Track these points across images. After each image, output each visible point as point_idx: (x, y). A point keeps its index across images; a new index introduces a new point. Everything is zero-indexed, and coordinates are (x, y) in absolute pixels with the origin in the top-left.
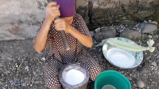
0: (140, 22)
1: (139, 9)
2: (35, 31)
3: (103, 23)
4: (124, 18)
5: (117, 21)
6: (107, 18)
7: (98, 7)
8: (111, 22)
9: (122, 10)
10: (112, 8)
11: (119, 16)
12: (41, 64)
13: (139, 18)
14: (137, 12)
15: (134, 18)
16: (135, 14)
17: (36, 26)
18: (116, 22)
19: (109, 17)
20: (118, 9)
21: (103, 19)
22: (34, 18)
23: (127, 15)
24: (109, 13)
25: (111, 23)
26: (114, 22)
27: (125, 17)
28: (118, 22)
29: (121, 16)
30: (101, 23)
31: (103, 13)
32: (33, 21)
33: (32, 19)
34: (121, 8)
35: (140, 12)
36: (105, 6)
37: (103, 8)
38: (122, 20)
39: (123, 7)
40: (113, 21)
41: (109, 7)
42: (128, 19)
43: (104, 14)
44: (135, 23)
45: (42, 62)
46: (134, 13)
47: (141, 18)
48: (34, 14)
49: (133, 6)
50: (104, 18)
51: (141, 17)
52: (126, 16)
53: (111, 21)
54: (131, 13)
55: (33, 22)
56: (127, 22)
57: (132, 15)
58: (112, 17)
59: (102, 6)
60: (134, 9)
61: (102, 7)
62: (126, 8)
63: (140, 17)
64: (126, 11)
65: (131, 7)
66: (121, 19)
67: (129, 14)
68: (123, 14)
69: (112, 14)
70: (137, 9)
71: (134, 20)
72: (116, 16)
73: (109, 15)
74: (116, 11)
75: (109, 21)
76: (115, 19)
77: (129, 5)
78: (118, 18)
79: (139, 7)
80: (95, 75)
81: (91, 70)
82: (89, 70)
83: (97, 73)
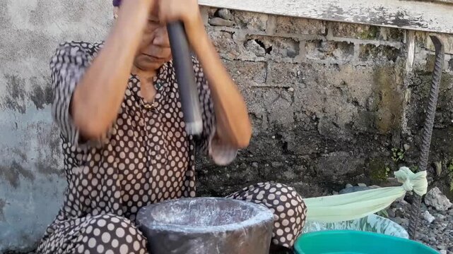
0: (336, 191)
1: (323, 146)
4: (289, 174)
6: (240, 170)
9: (278, 145)
11: (274, 164)
13: (331, 176)
14: (319, 155)
15: (315, 175)
16: (316, 162)
19: (245, 169)
20: (267, 142)
23: (295, 162)
27: (289, 169)
29: (280, 167)
30: (224, 190)
34: (274, 137)
35: (327, 155)
39: (279, 137)
42: (300, 178)
46: (313, 158)
49: (305, 133)
51: (335, 172)
52: (291, 165)
54: (304, 157)
57: (308, 164)
58: (254, 167)
60: (310, 142)
62: (288, 138)
63: (331, 172)
64: (289, 147)
65: (300, 137)
66: (280, 177)
67: (300, 161)
68: (284, 157)
69: (251, 156)
70: (317, 144)
71: (319, 184)
72: (264, 164)
73: (245, 159)
74: (263, 147)
75: (247, 182)
76: (263, 176)
77: (294, 130)
78: (271, 171)
79: (322, 136)
80: (293, 220)
81: (271, 197)
82: (261, 200)
83: (297, 206)
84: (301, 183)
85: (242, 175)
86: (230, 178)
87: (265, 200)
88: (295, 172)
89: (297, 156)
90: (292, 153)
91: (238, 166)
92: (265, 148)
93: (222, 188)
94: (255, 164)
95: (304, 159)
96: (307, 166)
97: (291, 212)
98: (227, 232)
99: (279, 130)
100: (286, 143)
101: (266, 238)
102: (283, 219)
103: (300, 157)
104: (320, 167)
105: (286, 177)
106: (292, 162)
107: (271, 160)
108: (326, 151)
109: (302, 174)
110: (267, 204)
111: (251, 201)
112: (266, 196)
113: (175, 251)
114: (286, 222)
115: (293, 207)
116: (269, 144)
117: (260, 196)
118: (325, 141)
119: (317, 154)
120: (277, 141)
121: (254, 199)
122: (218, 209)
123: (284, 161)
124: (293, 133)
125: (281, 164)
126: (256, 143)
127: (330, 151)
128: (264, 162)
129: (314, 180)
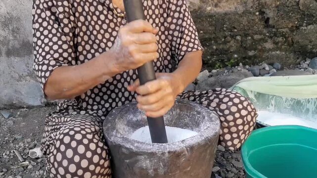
0: (309, 58)
1: (302, 19)
2: (12, 77)
3: (215, 58)
4: (269, 45)
5: (251, 53)
6: (225, 43)
7: (200, 8)
8: (236, 56)
9: (260, 20)
10: (236, 13)
11: (256, 37)
12: (27, 166)
13: (307, 45)
14: (297, 28)
15: (292, 45)
16: (294, 34)
17: (17, 59)
18: (250, 58)
19: (229, 42)
20: (250, 18)
21: (215, 47)
22: (13, 31)
23: (275, 35)
24: (229, 27)
25: (237, 58)
26: (244, 56)
27: (269, 40)
28: (255, 56)
29: (261, 40)
30: (210, 59)
31: (214, 28)
32: (9, 41)
33: (7, 31)
34: (257, 13)
35: (305, 28)
36: (216, 6)
37: (212, 12)
38: (264, 50)
39: (262, 13)
40: (241, 55)
41: (227, 9)
42: (278, 48)
43: (215, 30)
44: (298, 60)
45: (30, 163)
46: (292, 30)
47: (310, 47)
48: (14, 14)
49: (286, 9)
50: (216, 42)
51: (311, 42)
52: (271, 37)
53: (235, 52)
54: (284, 30)
55: (11, 45)
56: (278, 57)
57: (287, 36)
58: (238, 40)
59: (210, 6)
60: (290, 17)
61: (209, 8)
62: (270, 14)
63: (307, 42)
64: (271, 22)
65: (281, 13)
66: (260, 47)
67: (280, 33)
68: (265, 31)
69: (236, 30)
70: (297, 19)
71: (295, 52)
72: (247, 37)
73: (230, 33)
74: (247, 23)
75: (231, 52)
76: (245, 47)
77: (277, 7)
78: (252, 43)
79: (302, 11)
80: (241, 127)
81: (223, 107)
82: (215, 108)
83: (247, 116)
84: (278, 52)
85: (226, 47)
86: (217, 49)
87: (217, 109)
88: (274, 43)
89: (277, 29)
90: (274, 27)
91: (223, 39)
92: (249, 23)
93: (209, 57)
94: (238, 38)
95: (283, 32)
96: (286, 38)
97: (239, 121)
98: (169, 152)
99: (263, 7)
100: (268, 19)
101: (208, 151)
102: (232, 127)
103: (280, 30)
104: (297, 38)
105: (265, 48)
106: (272, 35)
107: (253, 34)
108: (305, 24)
109: (280, 44)
110: (218, 112)
111: (206, 107)
112: (218, 105)
113: (127, 161)
114: (234, 129)
115: (242, 117)
116: (253, 20)
117: (214, 104)
118: (305, 16)
119: (296, 27)
120: (260, 16)
121: (209, 105)
122: (178, 111)
123: (265, 35)
124: (276, 9)
125: (262, 36)
126: (241, 19)
127: (308, 24)
128: (246, 35)
129: (291, 49)
